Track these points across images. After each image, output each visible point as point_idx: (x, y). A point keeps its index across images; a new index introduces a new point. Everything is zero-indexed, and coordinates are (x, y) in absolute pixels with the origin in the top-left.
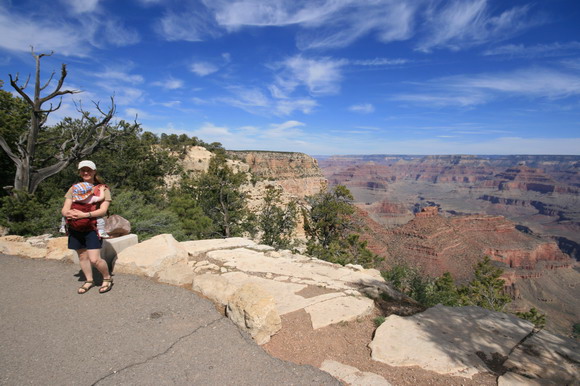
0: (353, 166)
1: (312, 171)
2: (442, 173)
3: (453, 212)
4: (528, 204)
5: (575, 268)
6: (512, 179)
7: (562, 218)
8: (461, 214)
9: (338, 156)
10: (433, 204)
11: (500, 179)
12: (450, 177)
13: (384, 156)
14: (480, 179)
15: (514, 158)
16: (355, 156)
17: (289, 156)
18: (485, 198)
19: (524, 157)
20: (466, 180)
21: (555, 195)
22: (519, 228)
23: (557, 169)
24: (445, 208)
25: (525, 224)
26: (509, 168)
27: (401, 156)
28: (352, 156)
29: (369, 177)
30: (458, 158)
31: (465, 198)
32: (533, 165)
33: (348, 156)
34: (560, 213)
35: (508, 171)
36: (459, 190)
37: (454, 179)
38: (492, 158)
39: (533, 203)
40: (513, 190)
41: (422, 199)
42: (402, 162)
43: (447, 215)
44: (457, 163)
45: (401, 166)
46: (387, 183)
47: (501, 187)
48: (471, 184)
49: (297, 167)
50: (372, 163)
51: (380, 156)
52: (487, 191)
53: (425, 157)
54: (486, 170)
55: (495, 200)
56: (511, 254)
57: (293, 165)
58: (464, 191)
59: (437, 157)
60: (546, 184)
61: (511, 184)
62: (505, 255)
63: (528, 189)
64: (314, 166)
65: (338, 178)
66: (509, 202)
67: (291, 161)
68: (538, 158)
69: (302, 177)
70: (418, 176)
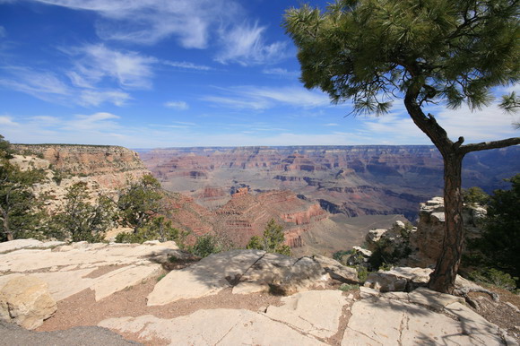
0: (175, 158)
1: (133, 164)
2: (248, 160)
3: (258, 191)
4: (302, 179)
5: (330, 218)
6: (292, 163)
7: (320, 187)
8: (263, 191)
9: (160, 149)
10: (244, 186)
11: (285, 163)
12: (254, 165)
13: (203, 148)
14: (274, 164)
15: (291, 148)
16: (177, 149)
17: (105, 150)
18: (277, 177)
19: (297, 147)
20: (265, 165)
21: (315, 171)
22: (299, 196)
23: (314, 155)
24: (253, 188)
25: (302, 193)
26: (289, 155)
27: (216, 148)
28: (173, 149)
29: (191, 167)
30: (257, 149)
31: (265, 179)
32: (302, 152)
33: (169, 149)
34: (319, 184)
35: (289, 157)
36: (261, 173)
37: (257, 165)
38: (279, 148)
39: (305, 179)
40: (293, 171)
41: (236, 182)
42: (217, 153)
43: (255, 193)
44: (257, 153)
45: (217, 156)
46: (207, 171)
47: (286, 169)
48: (268, 168)
49: (116, 160)
50: (192, 154)
51: (199, 148)
52: (278, 172)
53: (236, 148)
54: (276, 157)
55: (283, 179)
56: (296, 215)
57: (110, 159)
58: (264, 174)
59: (244, 148)
60: (310, 165)
61: (292, 166)
62: (293, 217)
63: (301, 169)
64: (135, 159)
65: (162, 170)
66: (292, 179)
67: (107, 154)
68: (304, 147)
69: (122, 171)
70: (231, 164)
